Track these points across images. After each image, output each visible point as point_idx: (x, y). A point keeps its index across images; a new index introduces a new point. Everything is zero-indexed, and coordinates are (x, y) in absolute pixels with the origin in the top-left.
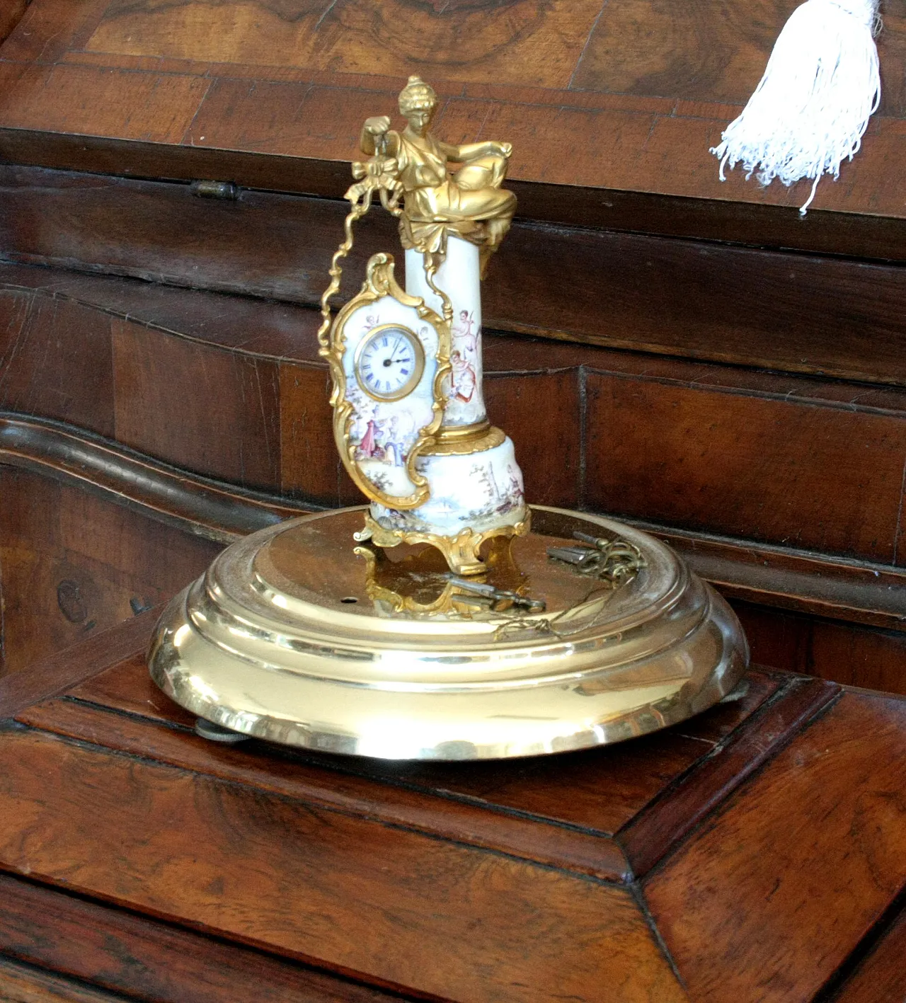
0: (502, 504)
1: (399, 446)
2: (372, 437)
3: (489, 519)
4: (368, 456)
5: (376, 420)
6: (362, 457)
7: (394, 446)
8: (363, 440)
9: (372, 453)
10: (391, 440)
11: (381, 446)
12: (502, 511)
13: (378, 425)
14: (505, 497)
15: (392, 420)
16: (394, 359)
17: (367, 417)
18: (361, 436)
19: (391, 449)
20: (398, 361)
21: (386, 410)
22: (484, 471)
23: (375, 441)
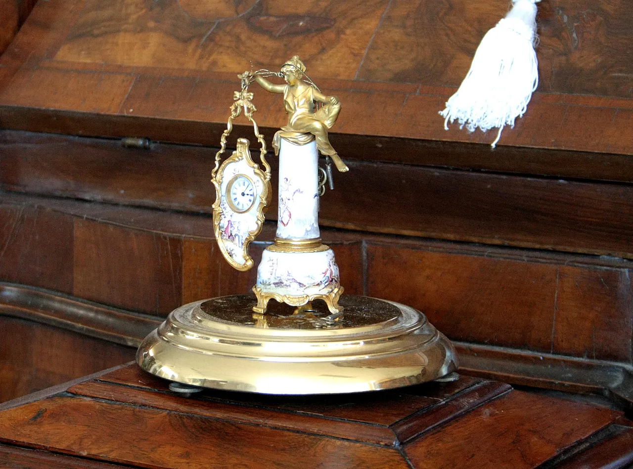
0: (277, 281)
1: (241, 237)
2: (230, 229)
3: (269, 287)
4: (228, 238)
5: (232, 220)
6: (225, 238)
7: (239, 236)
8: (226, 229)
9: (229, 237)
10: (237, 233)
11: (233, 234)
12: (276, 285)
13: (232, 224)
14: (279, 278)
15: (239, 223)
16: (246, 193)
17: (228, 218)
18: (225, 227)
19: (237, 237)
20: (248, 195)
21: (237, 217)
22: (273, 262)
23: (231, 231)
